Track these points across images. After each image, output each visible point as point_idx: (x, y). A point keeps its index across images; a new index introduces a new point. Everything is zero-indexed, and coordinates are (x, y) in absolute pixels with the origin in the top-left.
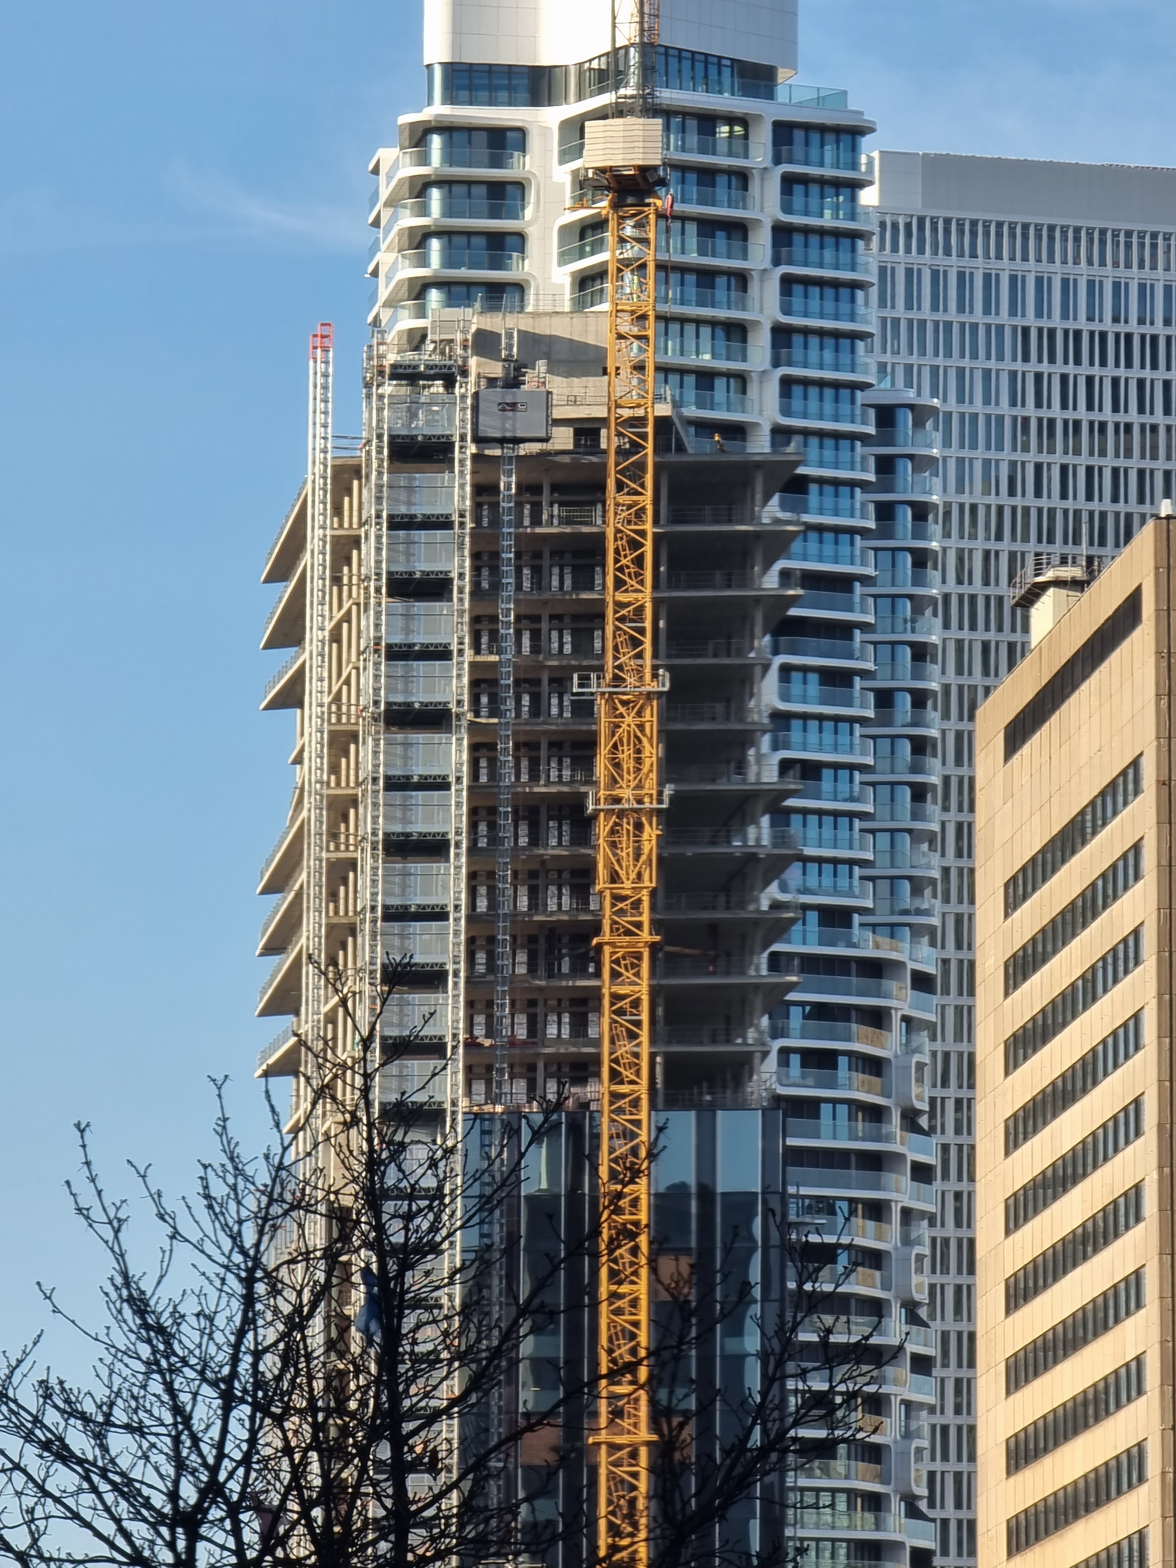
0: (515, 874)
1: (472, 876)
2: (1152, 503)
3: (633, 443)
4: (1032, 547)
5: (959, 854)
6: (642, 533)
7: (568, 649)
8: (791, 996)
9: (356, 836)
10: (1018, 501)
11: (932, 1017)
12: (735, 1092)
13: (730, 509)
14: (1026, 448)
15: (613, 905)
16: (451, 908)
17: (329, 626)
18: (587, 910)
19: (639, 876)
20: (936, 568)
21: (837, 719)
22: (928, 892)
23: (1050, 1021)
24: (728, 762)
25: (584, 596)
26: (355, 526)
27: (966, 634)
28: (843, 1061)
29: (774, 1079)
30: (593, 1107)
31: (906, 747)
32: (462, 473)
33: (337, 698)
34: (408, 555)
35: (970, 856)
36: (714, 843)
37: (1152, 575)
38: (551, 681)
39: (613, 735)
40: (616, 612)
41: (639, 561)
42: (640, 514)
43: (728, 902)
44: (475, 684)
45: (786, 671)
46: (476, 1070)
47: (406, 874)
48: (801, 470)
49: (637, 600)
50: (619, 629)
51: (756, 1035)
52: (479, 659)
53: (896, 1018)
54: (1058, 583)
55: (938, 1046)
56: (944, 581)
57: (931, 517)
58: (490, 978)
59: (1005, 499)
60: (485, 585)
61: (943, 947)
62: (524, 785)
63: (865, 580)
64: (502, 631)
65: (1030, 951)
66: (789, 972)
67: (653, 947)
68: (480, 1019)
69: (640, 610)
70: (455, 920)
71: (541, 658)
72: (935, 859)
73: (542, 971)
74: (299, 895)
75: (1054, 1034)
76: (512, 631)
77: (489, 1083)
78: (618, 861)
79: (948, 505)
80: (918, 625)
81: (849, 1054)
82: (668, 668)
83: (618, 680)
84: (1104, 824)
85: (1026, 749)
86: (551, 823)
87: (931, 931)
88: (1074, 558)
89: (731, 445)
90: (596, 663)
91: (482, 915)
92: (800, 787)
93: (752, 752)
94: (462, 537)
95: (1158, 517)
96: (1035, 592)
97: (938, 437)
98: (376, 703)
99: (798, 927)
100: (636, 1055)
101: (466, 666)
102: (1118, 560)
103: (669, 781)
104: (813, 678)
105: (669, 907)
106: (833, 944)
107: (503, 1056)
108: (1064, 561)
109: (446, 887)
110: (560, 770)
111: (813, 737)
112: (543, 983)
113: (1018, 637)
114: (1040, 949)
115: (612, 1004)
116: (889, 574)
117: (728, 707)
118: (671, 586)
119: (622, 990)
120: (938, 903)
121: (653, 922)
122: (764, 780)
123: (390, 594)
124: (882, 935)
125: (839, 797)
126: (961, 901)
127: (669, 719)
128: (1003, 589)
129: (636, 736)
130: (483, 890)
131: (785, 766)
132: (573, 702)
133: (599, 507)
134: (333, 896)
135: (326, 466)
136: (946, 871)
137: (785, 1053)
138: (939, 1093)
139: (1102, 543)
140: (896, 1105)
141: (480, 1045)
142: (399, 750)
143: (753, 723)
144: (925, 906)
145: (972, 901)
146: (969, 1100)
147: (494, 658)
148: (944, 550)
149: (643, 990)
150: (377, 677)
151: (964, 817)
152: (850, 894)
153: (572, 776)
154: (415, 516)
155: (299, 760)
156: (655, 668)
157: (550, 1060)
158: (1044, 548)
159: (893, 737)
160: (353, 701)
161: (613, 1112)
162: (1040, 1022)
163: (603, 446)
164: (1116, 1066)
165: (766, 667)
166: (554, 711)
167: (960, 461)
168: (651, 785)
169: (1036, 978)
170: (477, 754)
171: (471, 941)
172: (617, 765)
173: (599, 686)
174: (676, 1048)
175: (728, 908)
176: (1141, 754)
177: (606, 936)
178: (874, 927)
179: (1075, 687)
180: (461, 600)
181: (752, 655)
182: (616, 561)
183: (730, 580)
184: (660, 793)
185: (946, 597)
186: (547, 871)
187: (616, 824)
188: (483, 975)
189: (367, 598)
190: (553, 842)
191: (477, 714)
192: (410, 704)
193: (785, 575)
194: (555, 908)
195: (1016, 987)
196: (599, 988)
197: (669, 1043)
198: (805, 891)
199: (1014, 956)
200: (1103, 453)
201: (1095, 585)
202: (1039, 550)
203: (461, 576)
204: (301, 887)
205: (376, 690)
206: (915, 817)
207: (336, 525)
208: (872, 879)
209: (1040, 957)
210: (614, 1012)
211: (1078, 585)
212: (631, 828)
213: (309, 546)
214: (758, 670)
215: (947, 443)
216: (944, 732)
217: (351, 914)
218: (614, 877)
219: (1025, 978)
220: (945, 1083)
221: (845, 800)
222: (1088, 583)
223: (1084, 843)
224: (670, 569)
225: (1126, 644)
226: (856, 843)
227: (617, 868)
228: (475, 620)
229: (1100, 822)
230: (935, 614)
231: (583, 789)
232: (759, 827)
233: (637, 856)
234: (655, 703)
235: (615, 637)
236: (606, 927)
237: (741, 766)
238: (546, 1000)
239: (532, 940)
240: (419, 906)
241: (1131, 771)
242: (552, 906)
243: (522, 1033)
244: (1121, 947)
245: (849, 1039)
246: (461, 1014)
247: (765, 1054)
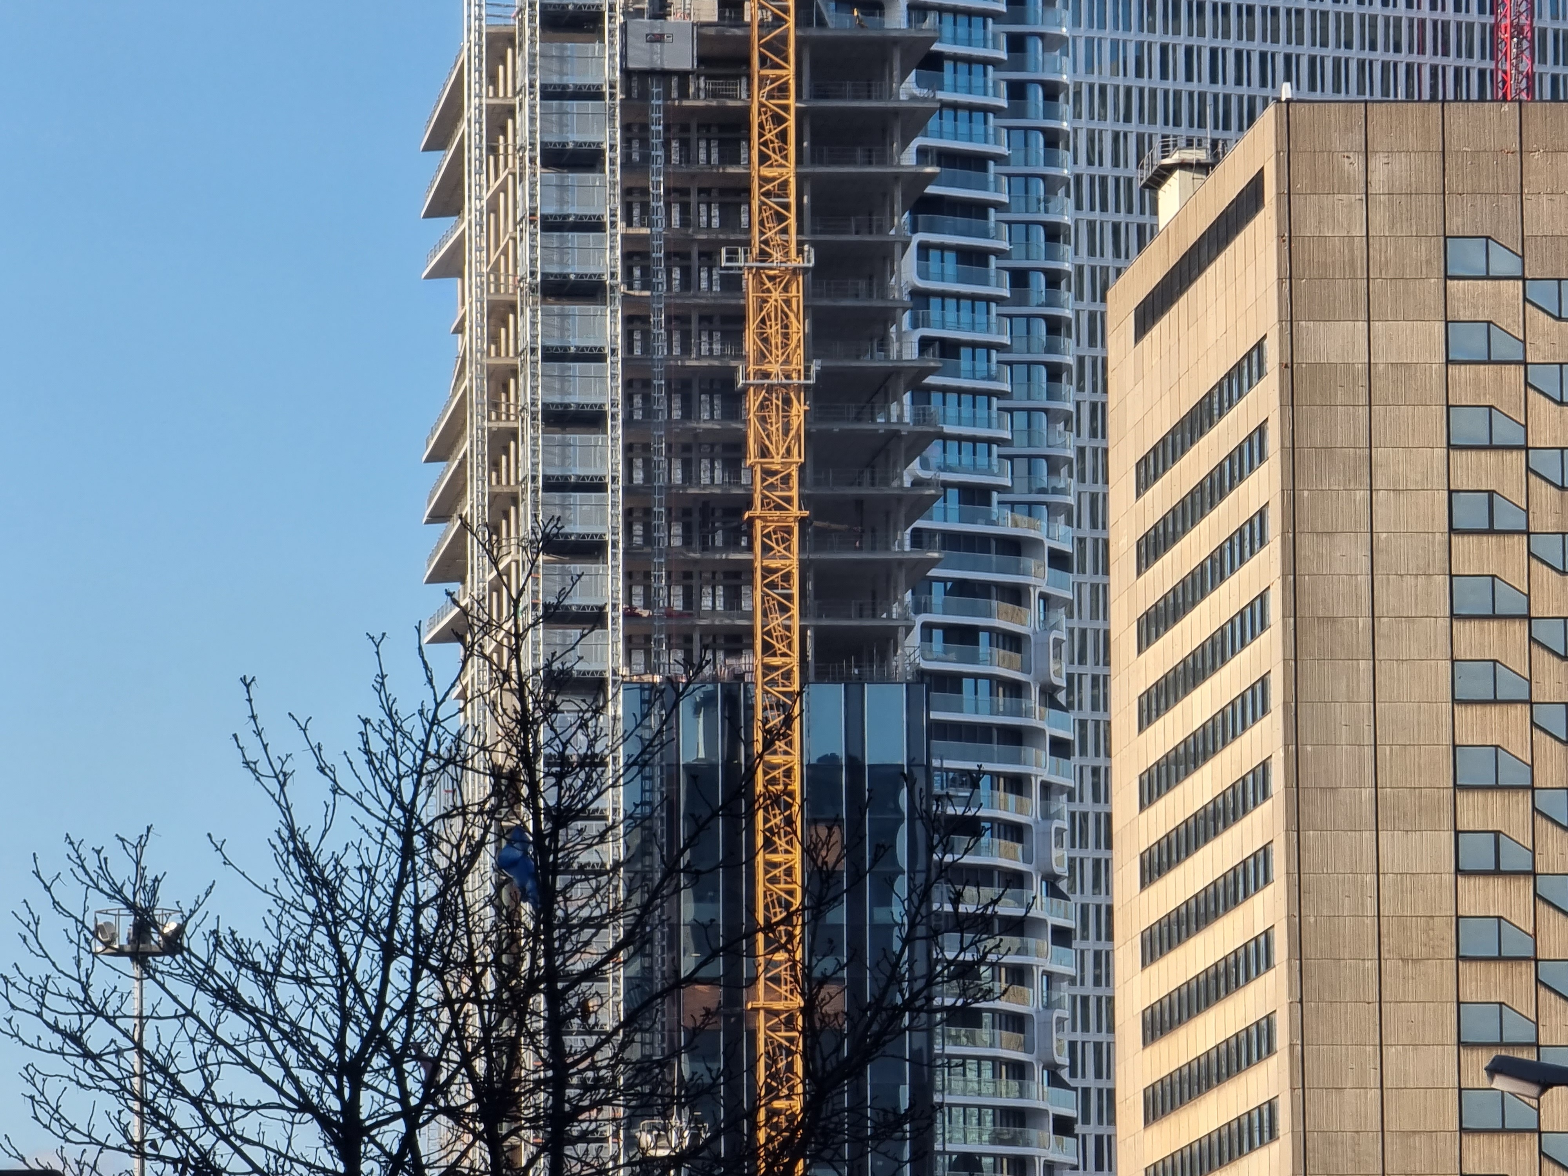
0: (669, 447)
1: (628, 448)
2: (1273, 86)
3: (776, 17)
4: (1159, 129)
5: (1093, 434)
6: (786, 108)
7: (715, 222)
8: (933, 572)
9: (516, 406)
10: (1145, 82)
11: (1068, 595)
12: (881, 667)
13: (869, 85)
14: (1152, 29)
15: (764, 480)
16: (608, 480)
17: (486, 196)
18: (738, 484)
19: (788, 451)
20: (1068, 149)
21: (974, 298)
22: (1064, 471)
23: (1180, 600)
24: (871, 339)
25: (731, 170)
26: (510, 94)
27: (1097, 215)
28: (983, 637)
29: (917, 653)
30: (748, 678)
31: (1041, 327)
32: (611, 43)
33: (495, 269)
34: (561, 125)
35: (1104, 436)
36: (858, 419)
37: (1273, 159)
38: (701, 254)
39: (761, 310)
40: (761, 187)
41: (783, 136)
42: (783, 90)
43: (873, 478)
44: (627, 256)
45: (924, 249)
46: (634, 640)
47: (565, 445)
48: (936, 47)
49: (781, 175)
50: (764, 204)
51: (899, 610)
52: (631, 231)
53: (1034, 595)
54: (1183, 165)
55: (1075, 623)
56: (1075, 162)
57: (1062, 97)
58: (647, 550)
59: (1132, 80)
60: (636, 157)
61: (1079, 526)
62: (677, 358)
63: (999, 159)
64: (653, 204)
65: (1161, 531)
66: (931, 548)
67: (802, 521)
68: (638, 590)
69: (784, 185)
70: (612, 491)
71: (690, 231)
72: (1071, 438)
73: (696, 544)
74: (462, 464)
75: (1185, 613)
76: (662, 203)
77: (648, 653)
78: (768, 436)
79: (1078, 85)
80: (1051, 205)
81: (990, 630)
82: (813, 244)
83: (764, 255)
84: (1230, 406)
85: (1155, 331)
86: (703, 397)
87: (1068, 509)
88: (1200, 141)
89: (868, 21)
90: (743, 237)
91: (638, 486)
92: (940, 365)
93: (893, 329)
94: (612, 108)
95: (1278, 101)
96: (1162, 175)
97: (1067, 15)
98: (533, 274)
99: (939, 504)
100: (788, 628)
101: (619, 238)
102: (1241, 144)
103: (816, 357)
104: (950, 256)
105: (817, 483)
106: (973, 522)
107: (661, 627)
108: (1189, 143)
109: (603, 459)
110: (711, 344)
111: (951, 315)
112: (697, 556)
113: (1146, 219)
114: (1170, 529)
115: (764, 577)
116: (1022, 154)
117: (871, 285)
118: (814, 162)
119: (774, 564)
120: (1073, 482)
121: (801, 497)
122: (905, 357)
123: (544, 165)
124: (1020, 513)
125: (978, 375)
126: (1095, 481)
127: (814, 295)
128: (1132, 170)
129: (783, 311)
130: (638, 462)
131: (925, 344)
132: (721, 275)
133: (744, 81)
134: (495, 465)
135: (480, 34)
136: (1081, 451)
137: (928, 628)
138: (1076, 669)
139: (1227, 127)
140: (1035, 680)
141: (639, 616)
142: (556, 321)
143: (894, 300)
144: (1062, 485)
145: (1106, 482)
146: (1106, 677)
147: (646, 231)
148: (1075, 131)
149: (793, 564)
150: (533, 248)
151: (1098, 397)
152: (989, 472)
153: (722, 350)
154: (567, 86)
155: (460, 329)
156: (800, 244)
157: (706, 631)
158: (1170, 130)
159: (1029, 317)
160: (511, 271)
161: (766, 683)
162: (1171, 601)
163: (747, 19)
164: (1243, 645)
165: (906, 245)
166: (704, 285)
167: (1089, 41)
168: (798, 361)
169: (1167, 557)
170: (630, 327)
171: (628, 513)
172: (766, 340)
173: (746, 260)
174: (825, 622)
175: (873, 484)
176: (1265, 337)
177: (757, 510)
178: (1013, 504)
179: (1201, 270)
180: (613, 172)
181: (892, 232)
182: (761, 135)
183: (870, 157)
184: (807, 369)
185: (1078, 178)
186: (700, 445)
187: (765, 399)
188: (640, 547)
189: (522, 168)
190: (706, 416)
191: (630, 287)
192: (566, 276)
193: (923, 153)
194: (708, 481)
195: (1148, 566)
196: (751, 562)
197: (820, 616)
198: (946, 468)
199: (1146, 535)
200: (1226, 35)
201: (1219, 168)
202: (1166, 133)
203: (612, 147)
204: (465, 455)
205: (533, 261)
206: (1050, 396)
207: (491, 94)
208: (1011, 458)
209: (1170, 537)
210: (766, 585)
211: (1204, 168)
212: (780, 403)
213: (466, 115)
214: (898, 249)
215: (1076, 22)
216: (1077, 313)
217: (512, 483)
218: (764, 452)
219: (1157, 558)
220: (1082, 660)
221: (983, 379)
222: (1213, 166)
223: (1211, 425)
224: (813, 143)
225: (1249, 229)
226: (994, 422)
227: (767, 442)
228: (627, 192)
229: (1226, 405)
230: (1068, 195)
231: (733, 363)
232: (902, 405)
233: (786, 432)
234: (801, 279)
235: (760, 212)
236: (758, 502)
237: (883, 343)
238: (701, 573)
239: (687, 513)
240: (578, 477)
241: (1255, 354)
242: (705, 479)
243: (678, 604)
244: (1247, 527)
245: (990, 615)
246: (620, 584)
247: (909, 629)
